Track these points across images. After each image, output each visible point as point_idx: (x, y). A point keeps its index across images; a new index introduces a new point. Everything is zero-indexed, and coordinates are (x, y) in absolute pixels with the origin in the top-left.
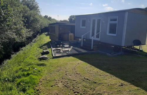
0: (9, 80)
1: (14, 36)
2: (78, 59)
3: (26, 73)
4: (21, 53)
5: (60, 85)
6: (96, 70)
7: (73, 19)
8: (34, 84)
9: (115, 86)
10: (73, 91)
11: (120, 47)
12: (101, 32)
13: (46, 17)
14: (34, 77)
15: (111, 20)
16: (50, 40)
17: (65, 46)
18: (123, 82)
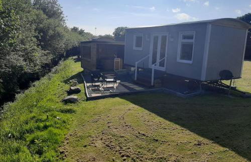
0: (14, 137)
1: (21, 62)
2: (128, 102)
3: (42, 125)
4: (32, 91)
5: (99, 144)
6: (158, 119)
7: (121, 33)
8: (56, 142)
9: (188, 146)
10: (121, 153)
11: (199, 82)
12: (167, 58)
13: (75, 29)
14: (56, 131)
15: (185, 37)
16: (82, 69)
17: (108, 80)
18: (201, 139)
